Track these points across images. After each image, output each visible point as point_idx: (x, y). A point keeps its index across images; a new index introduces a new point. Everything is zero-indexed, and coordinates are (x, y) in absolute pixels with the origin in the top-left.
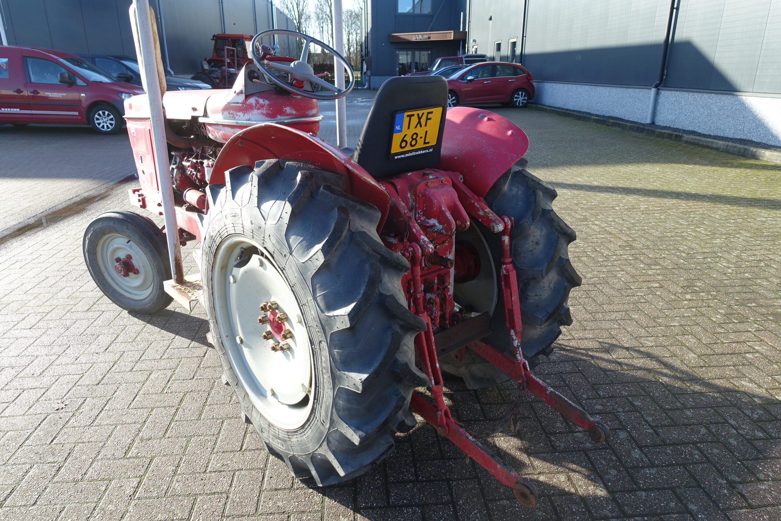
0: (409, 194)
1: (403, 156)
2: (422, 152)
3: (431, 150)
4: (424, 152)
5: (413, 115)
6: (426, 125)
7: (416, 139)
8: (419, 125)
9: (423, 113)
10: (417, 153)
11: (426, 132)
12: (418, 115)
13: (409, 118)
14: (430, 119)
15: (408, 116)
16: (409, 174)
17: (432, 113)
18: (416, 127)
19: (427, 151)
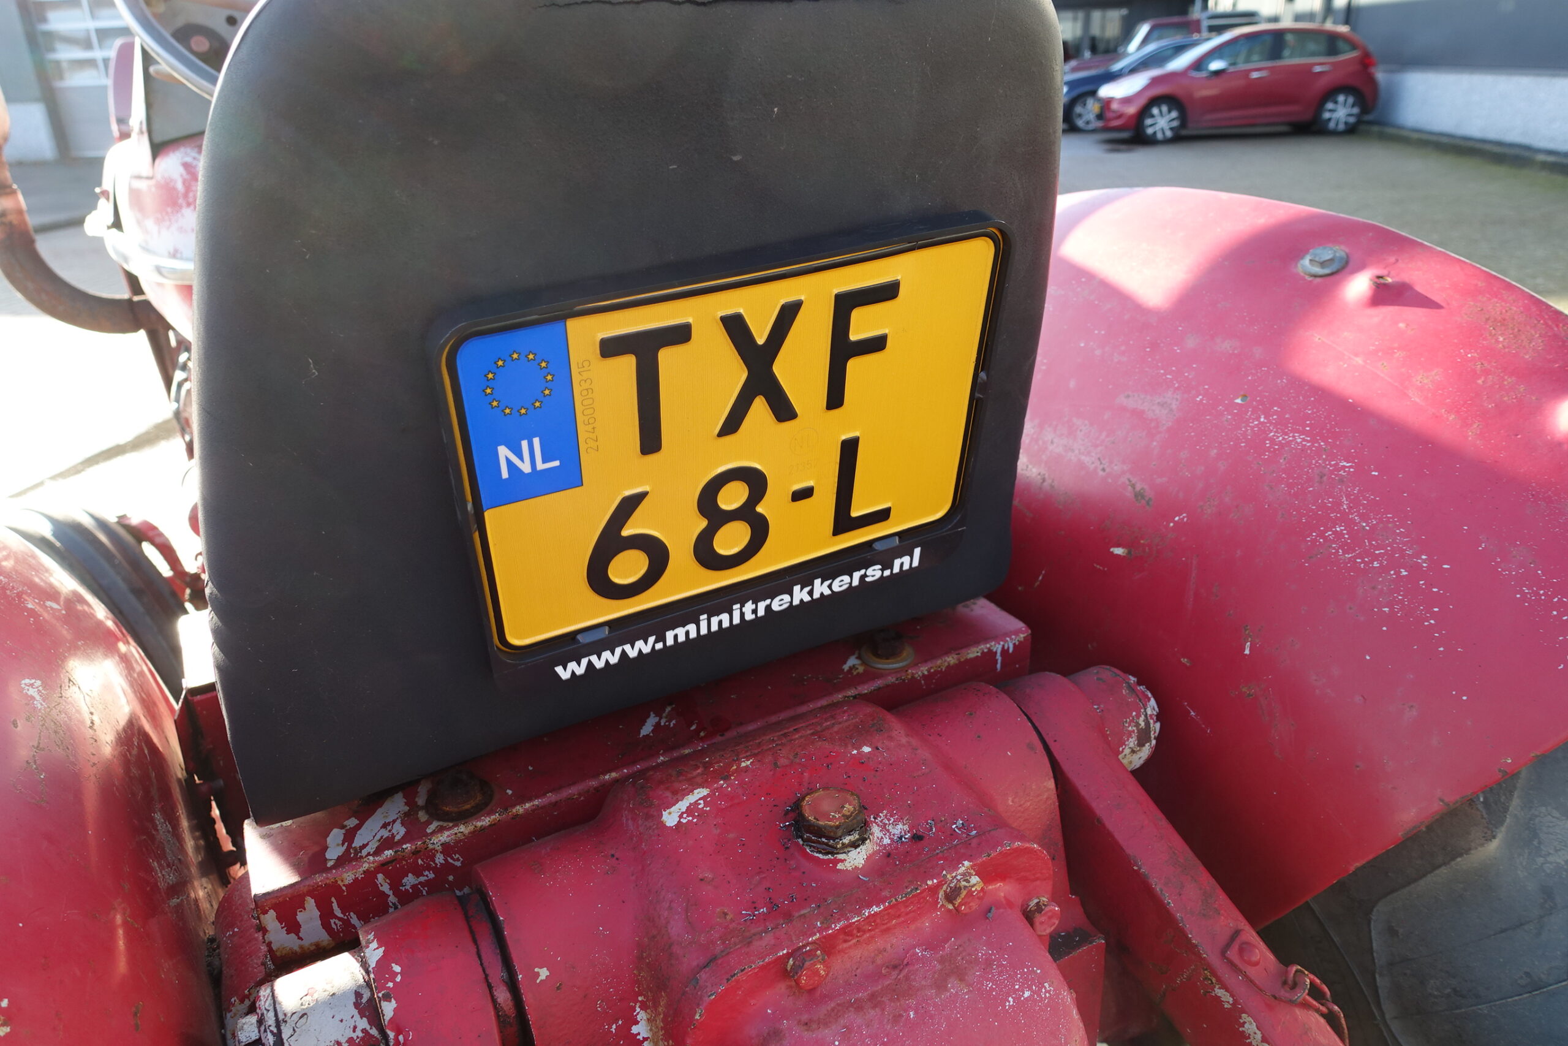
0: (642, 1015)
1: (644, 647)
2: (820, 588)
3: (903, 563)
4: (841, 584)
5: (680, 334)
6: (835, 398)
7: (747, 513)
8: (760, 407)
9: (789, 313)
10: (779, 603)
11: (849, 449)
12: (735, 326)
13: (627, 364)
14: (877, 344)
15: (611, 348)
16: (670, 818)
17: (888, 292)
18: (731, 425)
19: (874, 573)
